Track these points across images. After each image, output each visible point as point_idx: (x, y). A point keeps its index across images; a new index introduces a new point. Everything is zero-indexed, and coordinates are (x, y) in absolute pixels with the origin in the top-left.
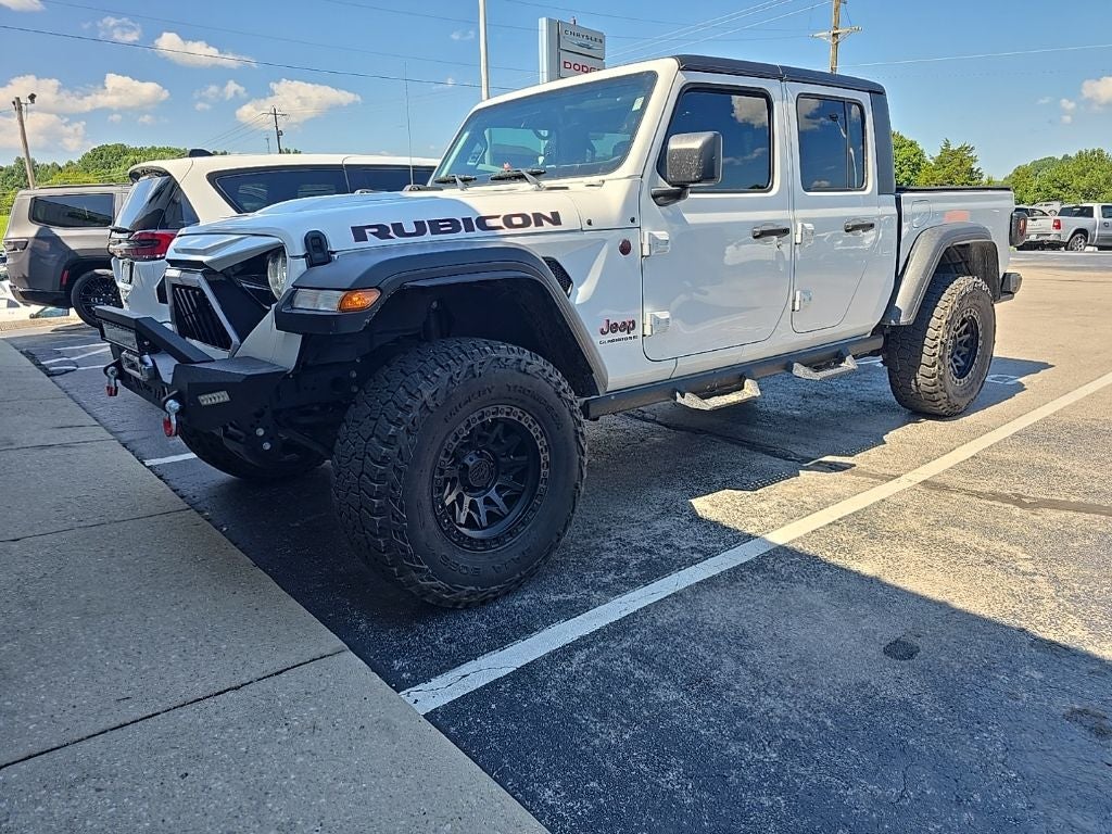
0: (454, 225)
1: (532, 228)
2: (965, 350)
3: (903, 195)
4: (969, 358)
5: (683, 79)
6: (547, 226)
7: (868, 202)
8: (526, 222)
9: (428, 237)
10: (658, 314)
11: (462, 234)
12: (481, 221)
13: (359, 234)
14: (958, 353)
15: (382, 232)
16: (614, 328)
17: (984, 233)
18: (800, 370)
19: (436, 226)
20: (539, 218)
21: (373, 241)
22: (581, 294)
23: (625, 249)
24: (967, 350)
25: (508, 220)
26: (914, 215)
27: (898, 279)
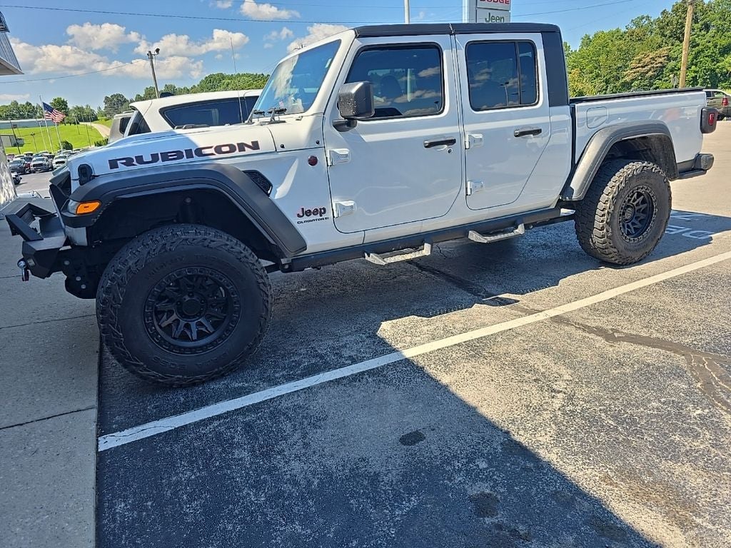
0: (179, 155)
1: (237, 153)
2: (642, 216)
3: (576, 105)
4: (646, 223)
5: (359, 44)
6: (248, 151)
7: (540, 113)
8: (232, 148)
9: (160, 163)
10: (343, 203)
11: (185, 160)
12: (199, 152)
13: (113, 164)
14: (637, 218)
15: (129, 162)
16: (308, 213)
17: (662, 128)
18: (474, 236)
19: (165, 156)
20: (242, 147)
21: (122, 168)
22: (279, 193)
23: (313, 161)
24: (645, 215)
25: (218, 149)
26: (588, 120)
27: (574, 166)
